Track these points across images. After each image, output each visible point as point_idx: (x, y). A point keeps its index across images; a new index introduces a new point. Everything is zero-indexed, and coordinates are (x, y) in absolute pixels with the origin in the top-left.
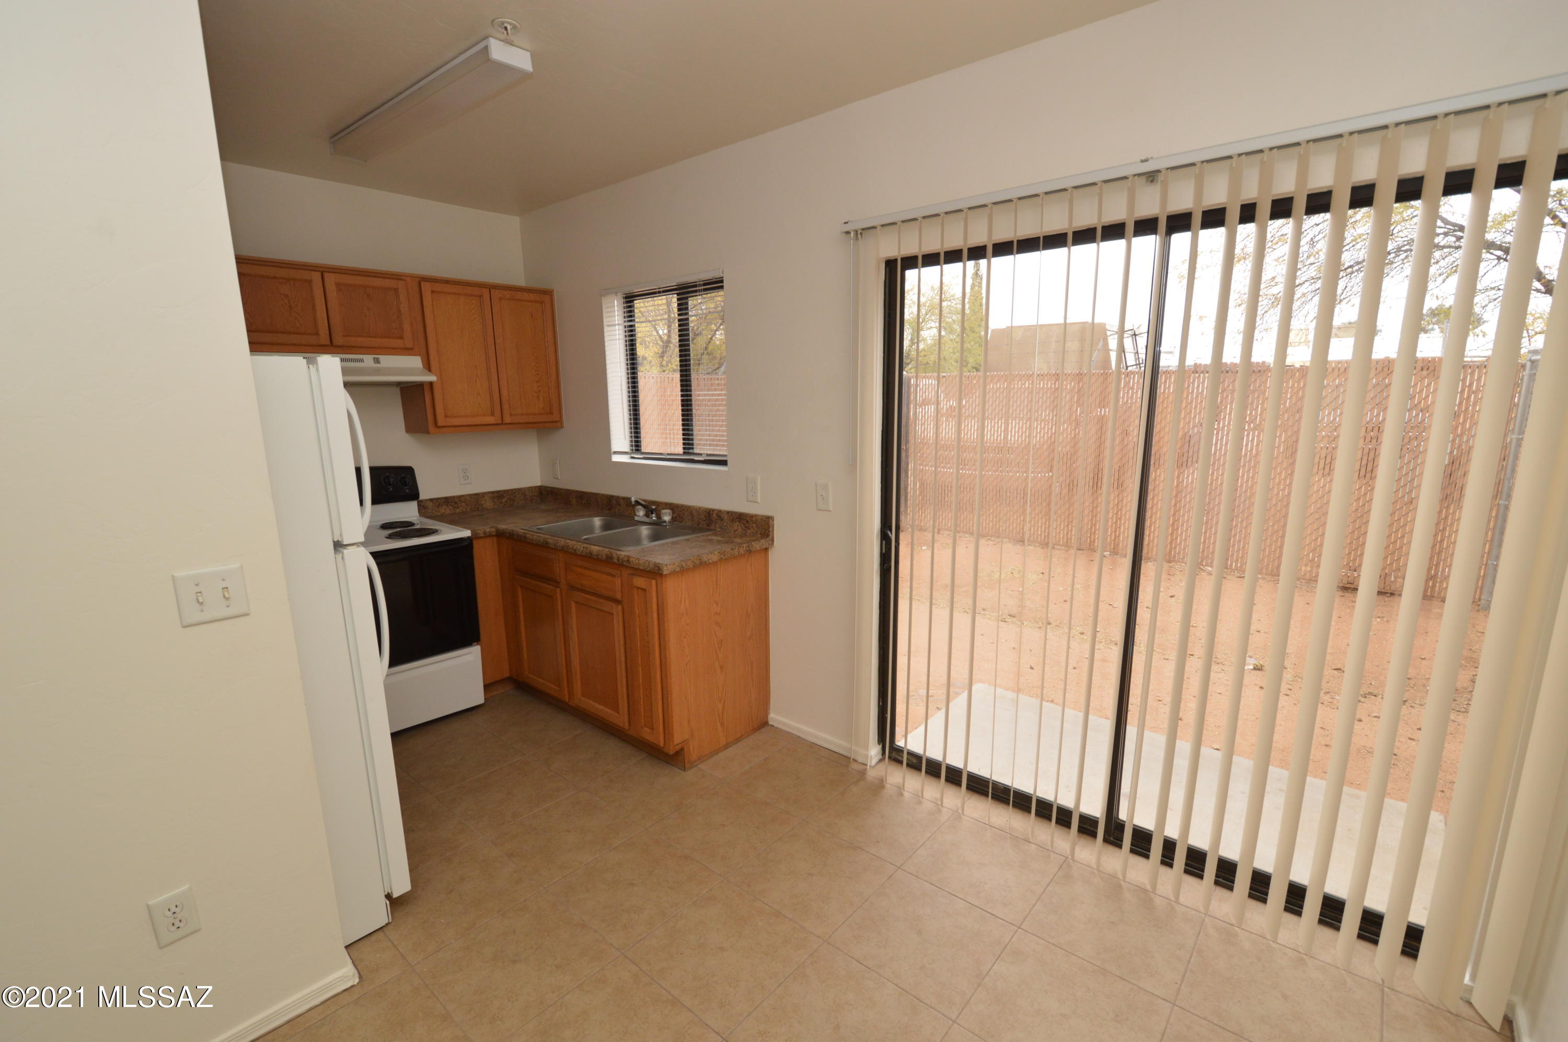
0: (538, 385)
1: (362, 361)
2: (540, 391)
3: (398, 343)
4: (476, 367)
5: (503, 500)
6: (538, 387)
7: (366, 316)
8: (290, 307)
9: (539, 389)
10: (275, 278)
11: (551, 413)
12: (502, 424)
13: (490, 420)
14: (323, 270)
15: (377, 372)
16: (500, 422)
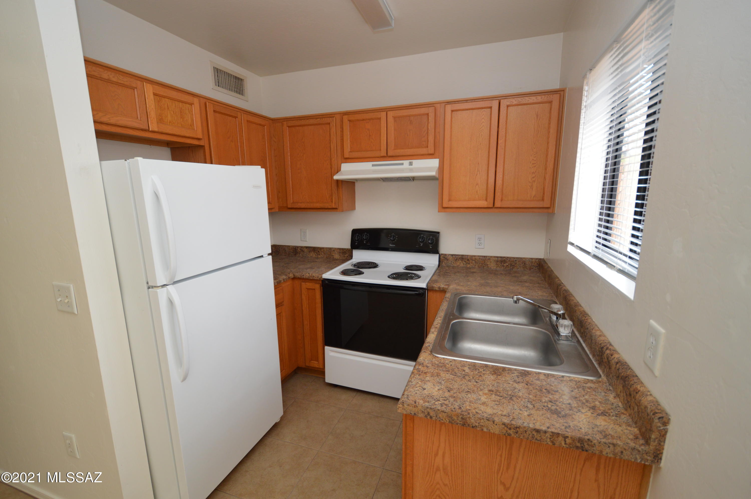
0: (534, 176)
1: (402, 164)
2: (534, 181)
3: (424, 151)
4: (478, 163)
5: (505, 265)
6: (533, 177)
7: (408, 135)
8: (370, 136)
9: (533, 179)
10: (363, 120)
11: (543, 200)
12: (494, 207)
13: (483, 203)
14: (387, 110)
15: (411, 170)
16: (491, 206)
